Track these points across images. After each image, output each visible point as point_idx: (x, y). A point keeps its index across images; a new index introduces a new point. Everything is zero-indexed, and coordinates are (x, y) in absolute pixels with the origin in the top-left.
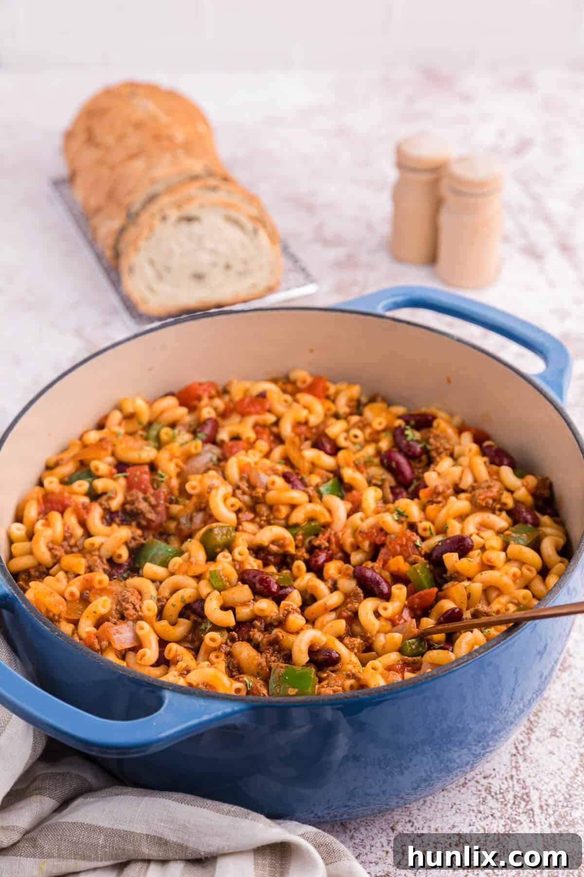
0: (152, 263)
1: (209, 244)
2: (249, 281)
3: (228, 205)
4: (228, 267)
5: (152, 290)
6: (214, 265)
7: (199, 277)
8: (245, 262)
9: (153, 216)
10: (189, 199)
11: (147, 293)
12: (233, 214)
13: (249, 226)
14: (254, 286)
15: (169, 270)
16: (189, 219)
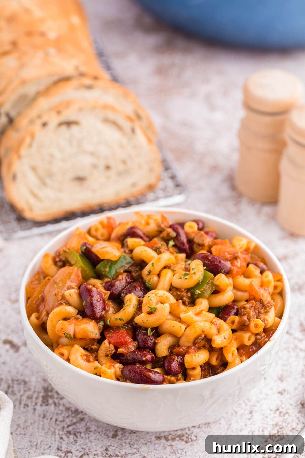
0: (34, 169)
1: (89, 147)
2: (128, 181)
3: (106, 107)
4: (108, 168)
5: (35, 196)
6: (95, 166)
7: (80, 179)
8: (124, 162)
9: (32, 122)
10: (68, 104)
11: (32, 200)
12: (111, 115)
13: (127, 125)
14: (134, 185)
15: (50, 175)
16: (69, 124)
